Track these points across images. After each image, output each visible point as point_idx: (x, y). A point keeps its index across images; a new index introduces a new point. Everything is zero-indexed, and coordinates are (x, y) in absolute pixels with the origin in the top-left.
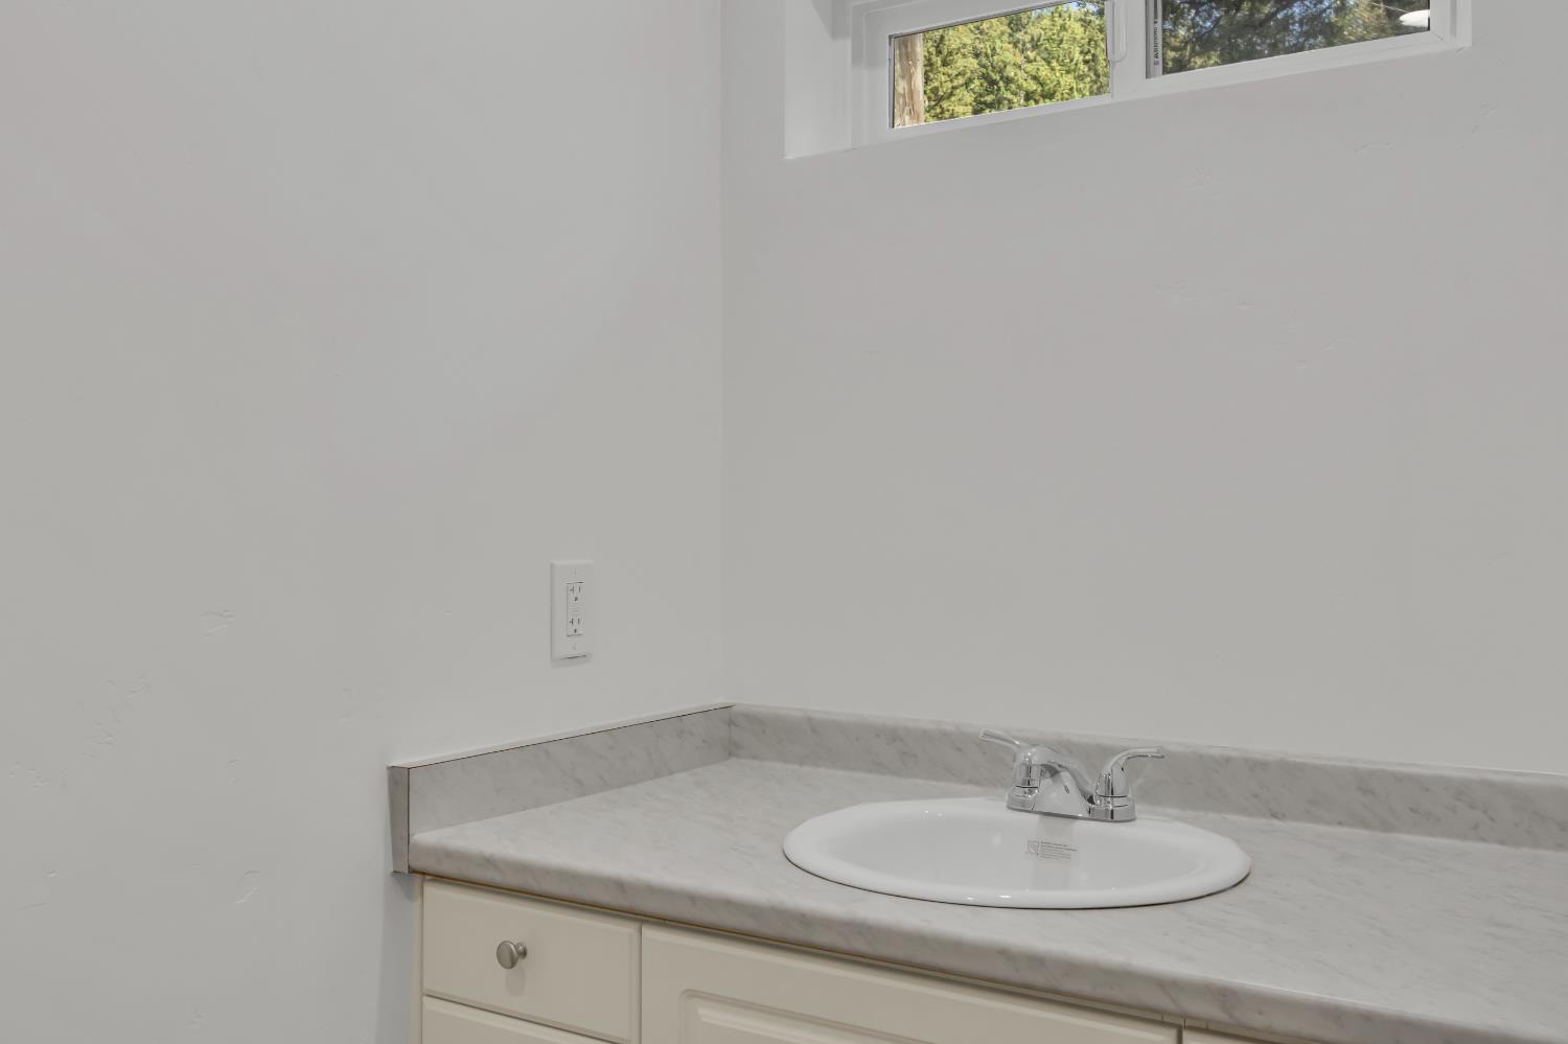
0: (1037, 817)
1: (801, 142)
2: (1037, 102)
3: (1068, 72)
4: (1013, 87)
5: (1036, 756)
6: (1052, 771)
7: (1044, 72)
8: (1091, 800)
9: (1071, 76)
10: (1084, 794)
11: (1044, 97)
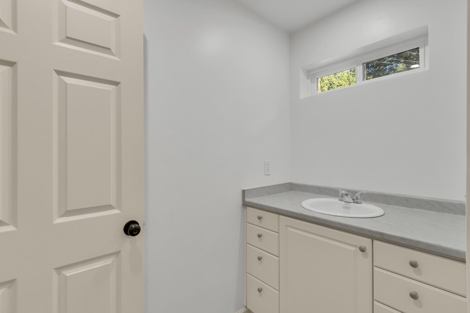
0: (344, 202)
1: (302, 96)
2: (339, 87)
3: (344, 81)
4: (335, 85)
5: (344, 192)
6: (347, 195)
7: (340, 82)
8: (354, 200)
9: (345, 82)
10: (352, 199)
11: (340, 86)
